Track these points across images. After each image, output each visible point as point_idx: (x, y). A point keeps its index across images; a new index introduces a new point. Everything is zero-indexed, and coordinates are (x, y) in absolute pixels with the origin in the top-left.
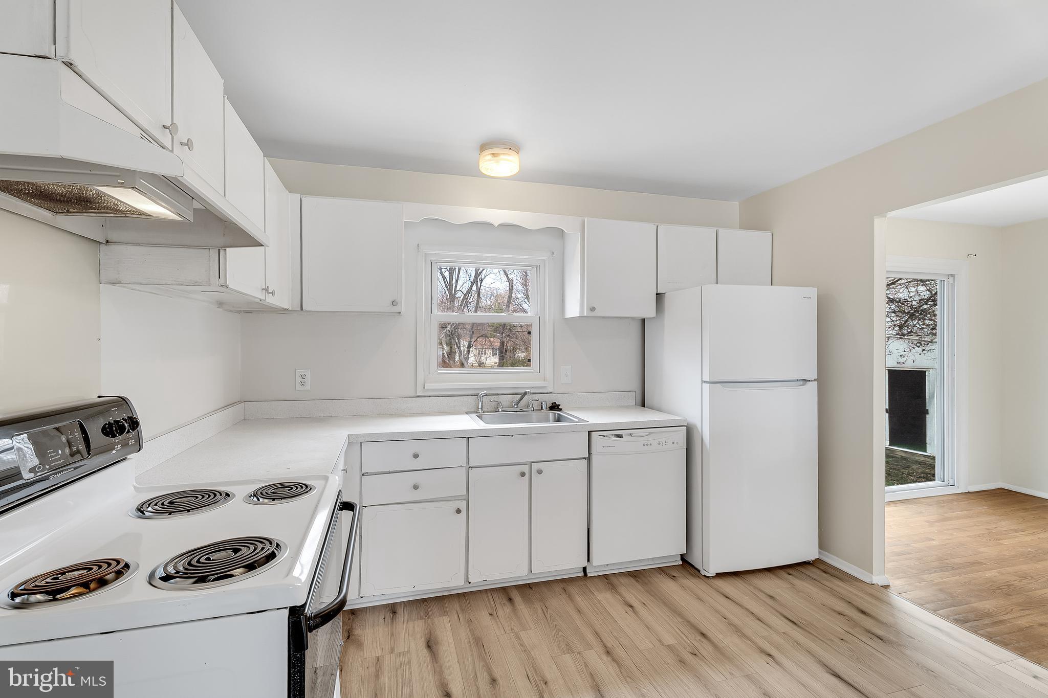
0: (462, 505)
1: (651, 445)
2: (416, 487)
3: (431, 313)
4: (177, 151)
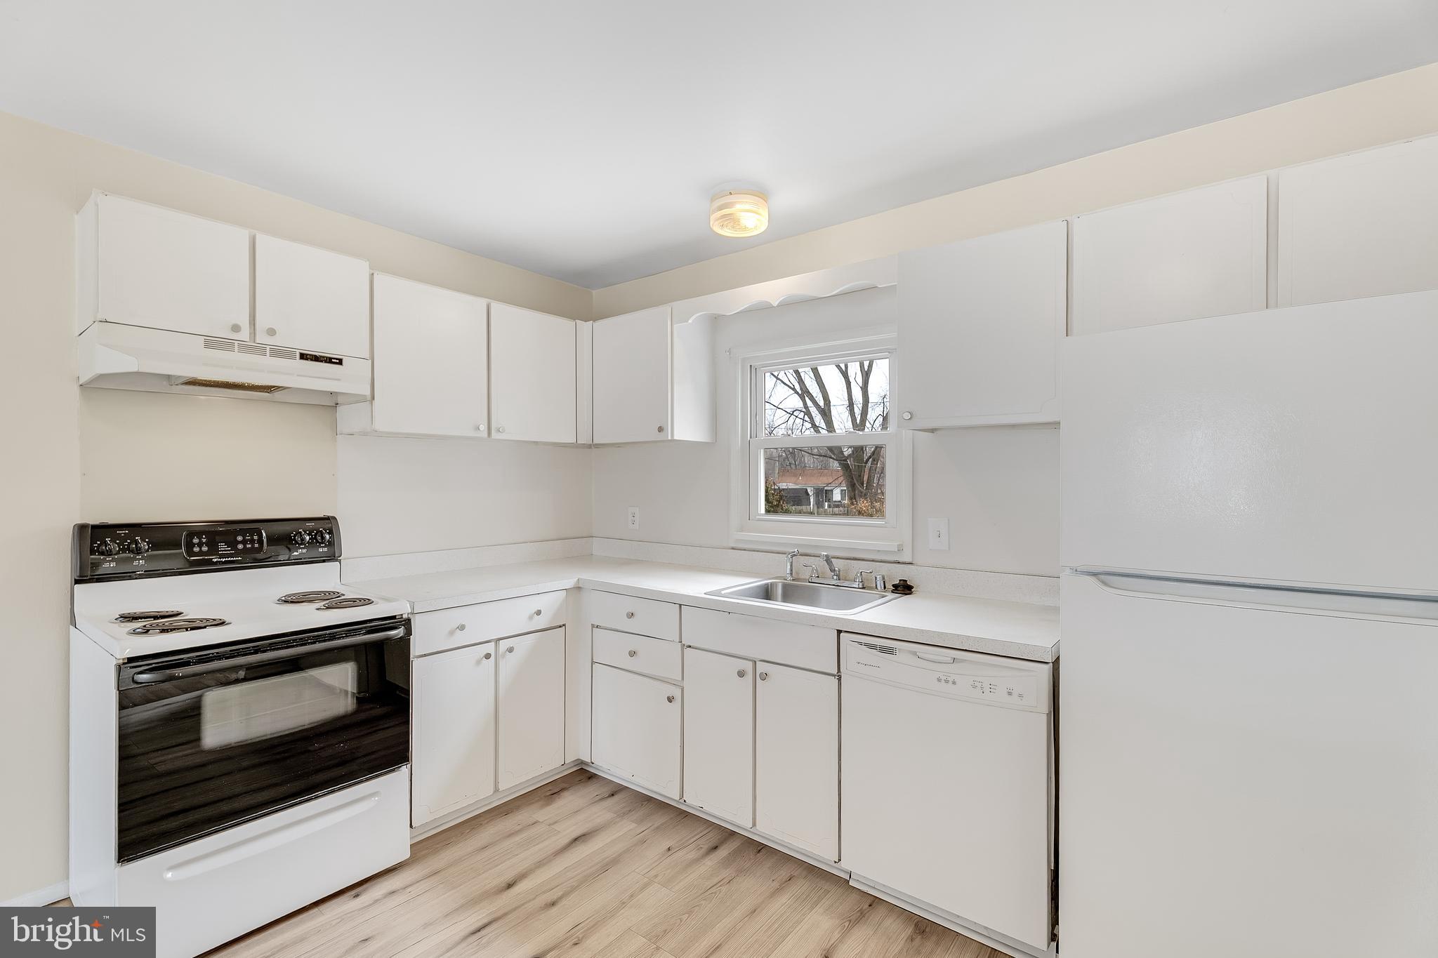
0: (677, 693)
1: (954, 683)
2: (633, 654)
3: (751, 437)
4: (262, 338)
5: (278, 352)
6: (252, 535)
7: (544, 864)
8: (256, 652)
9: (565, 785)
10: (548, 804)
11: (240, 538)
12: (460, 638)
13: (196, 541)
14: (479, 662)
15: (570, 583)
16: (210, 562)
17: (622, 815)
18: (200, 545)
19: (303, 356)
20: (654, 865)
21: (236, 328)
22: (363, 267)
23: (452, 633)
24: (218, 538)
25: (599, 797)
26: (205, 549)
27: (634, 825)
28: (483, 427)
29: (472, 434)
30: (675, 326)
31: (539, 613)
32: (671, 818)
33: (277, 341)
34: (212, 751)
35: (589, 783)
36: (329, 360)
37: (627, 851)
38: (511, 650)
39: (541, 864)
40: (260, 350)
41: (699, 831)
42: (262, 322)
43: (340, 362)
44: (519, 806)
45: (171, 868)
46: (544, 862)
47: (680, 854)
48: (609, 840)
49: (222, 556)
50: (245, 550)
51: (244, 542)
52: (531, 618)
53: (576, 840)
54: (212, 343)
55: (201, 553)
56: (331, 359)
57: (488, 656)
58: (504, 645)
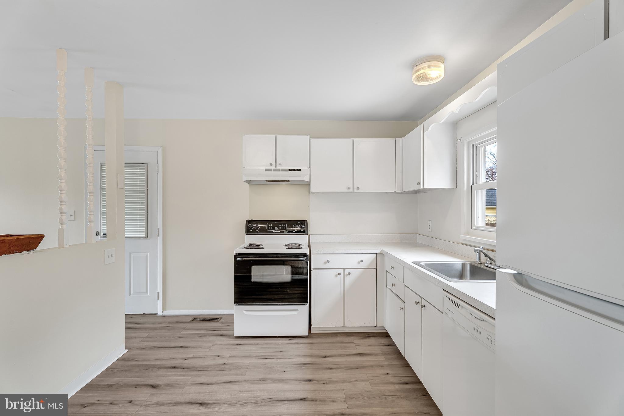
0: (403, 307)
2: (393, 285)
3: (473, 184)
4: (278, 166)
5: (284, 170)
6: (283, 225)
7: (341, 356)
8: (264, 257)
9: (375, 335)
10: (363, 339)
11: (280, 226)
12: (328, 266)
13: (270, 226)
14: (336, 276)
15: (378, 251)
16: (272, 232)
17: (384, 354)
18: (271, 227)
19: (290, 170)
20: (375, 376)
21: (271, 165)
22: (307, 137)
23: (325, 263)
24: (275, 225)
25: (383, 344)
26: (272, 228)
27: (384, 359)
28: (351, 187)
29: (346, 191)
30: (425, 133)
31: (362, 261)
32: (402, 364)
33: (283, 166)
34: (254, 282)
35: (385, 338)
36: (297, 170)
37: (372, 366)
38: (349, 274)
39: (340, 356)
40: (278, 170)
41: (407, 374)
42: (278, 162)
43: (300, 170)
44: (353, 335)
45: (245, 310)
46: (342, 355)
47: (390, 378)
48: (369, 360)
49: (276, 230)
50: (281, 229)
51: (281, 227)
52: (359, 263)
53: (359, 354)
54: (267, 170)
55: (271, 229)
56: (297, 169)
57: (339, 274)
58: (347, 271)
